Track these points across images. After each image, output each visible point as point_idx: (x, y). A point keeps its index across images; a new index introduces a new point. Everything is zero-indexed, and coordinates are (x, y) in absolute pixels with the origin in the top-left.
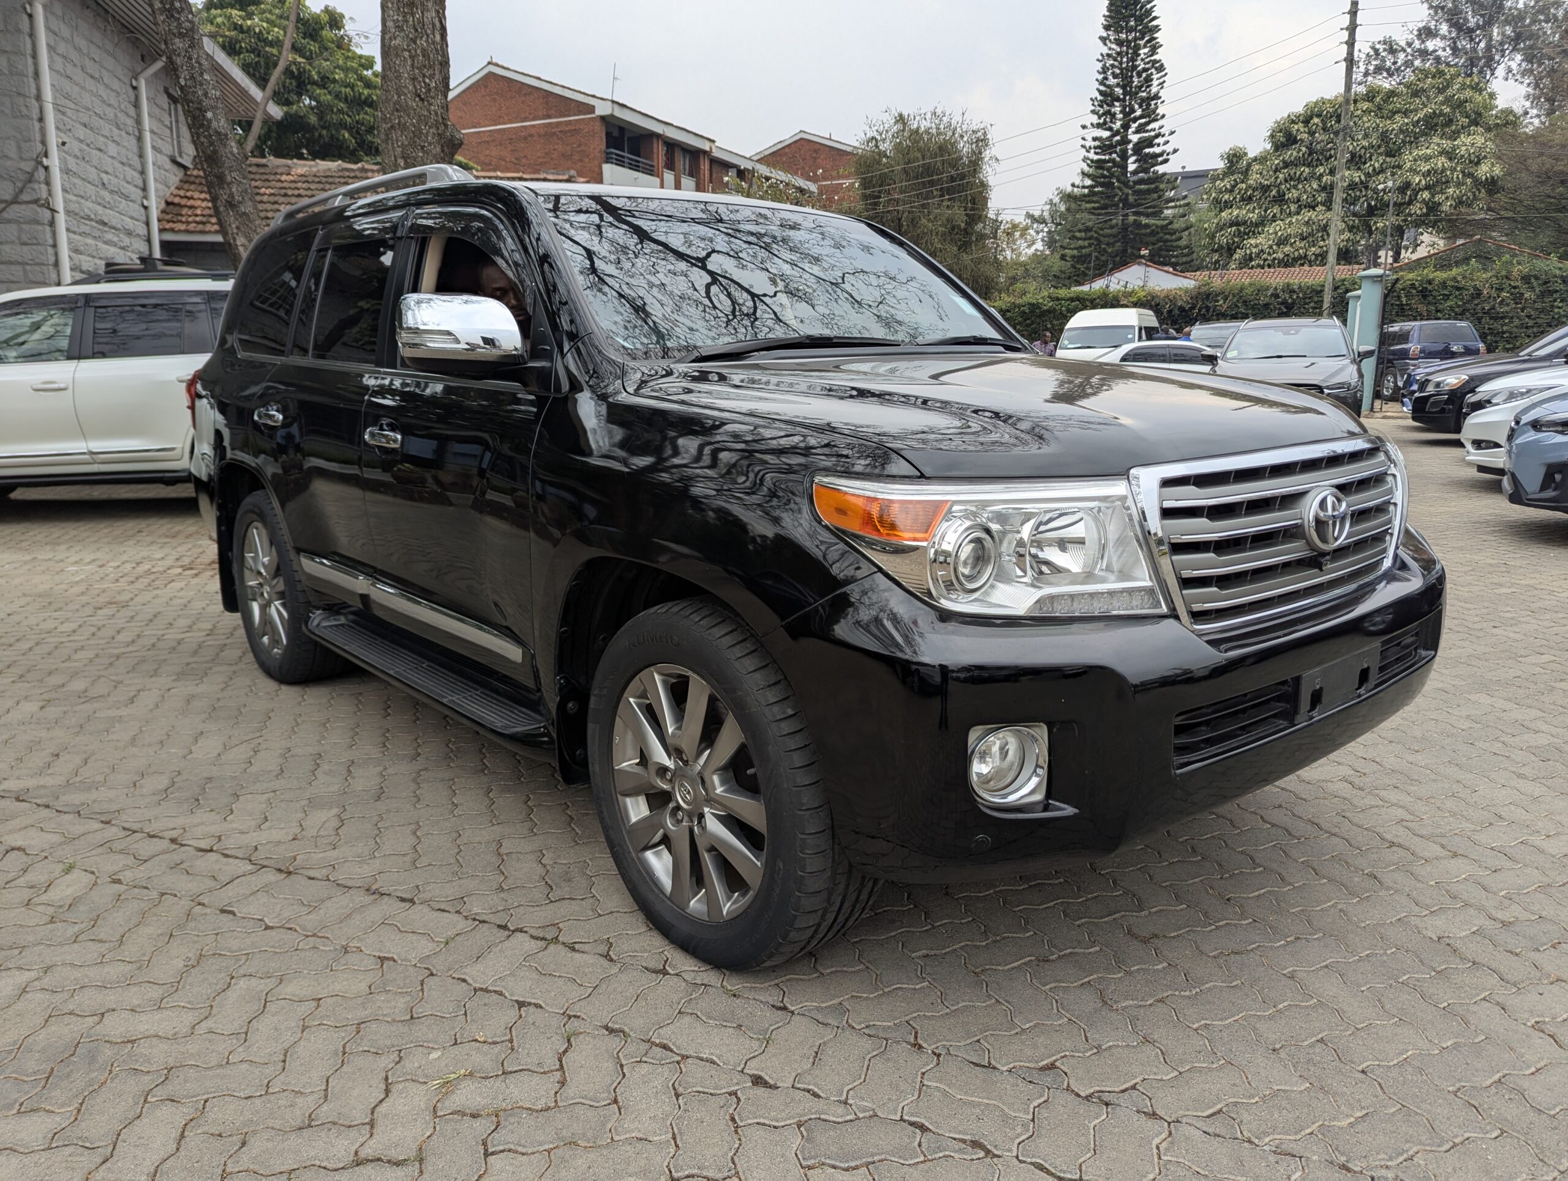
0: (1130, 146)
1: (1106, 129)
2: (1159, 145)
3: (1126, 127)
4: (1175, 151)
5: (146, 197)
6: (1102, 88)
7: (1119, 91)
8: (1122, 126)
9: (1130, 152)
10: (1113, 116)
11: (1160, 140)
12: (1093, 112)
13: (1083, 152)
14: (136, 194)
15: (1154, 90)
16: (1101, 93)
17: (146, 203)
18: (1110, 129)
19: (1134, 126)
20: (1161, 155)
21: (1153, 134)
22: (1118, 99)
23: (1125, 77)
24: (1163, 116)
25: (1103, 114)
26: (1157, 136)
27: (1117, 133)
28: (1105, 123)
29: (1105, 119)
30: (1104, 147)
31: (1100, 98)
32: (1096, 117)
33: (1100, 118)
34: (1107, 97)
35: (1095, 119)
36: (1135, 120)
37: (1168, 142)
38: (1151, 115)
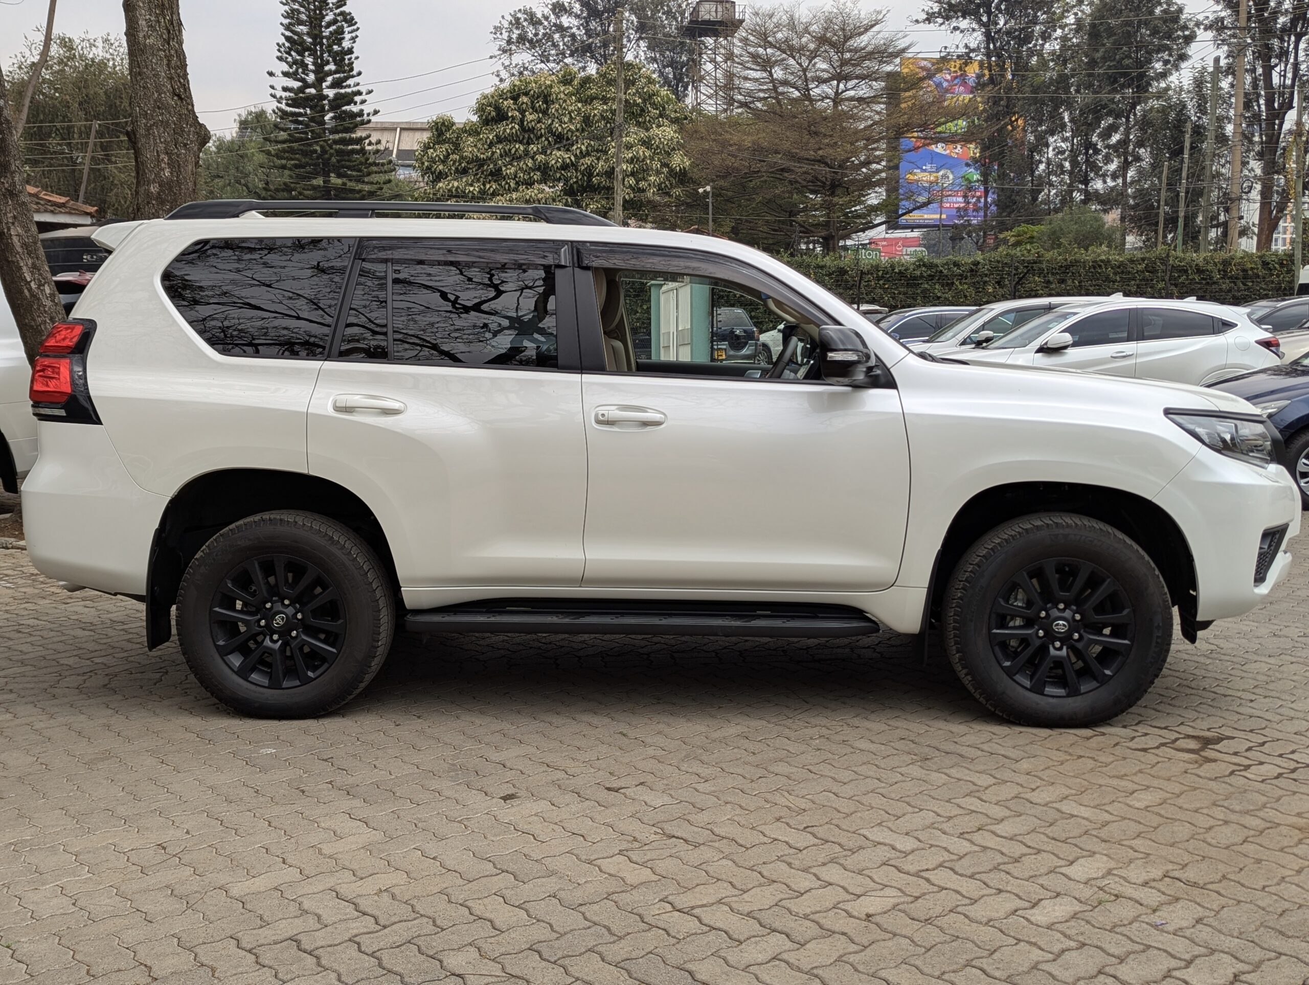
0: (327, 102)
1: (298, 80)
2: (356, 103)
6: (289, 34)
7: (308, 40)
8: (316, 79)
9: (327, 108)
11: (358, 99)
12: (280, 59)
16: (288, 39)
21: (349, 91)
24: (359, 74)
25: (293, 63)
27: (311, 85)
31: (286, 44)
32: (284, 65)
38: (347, 69)
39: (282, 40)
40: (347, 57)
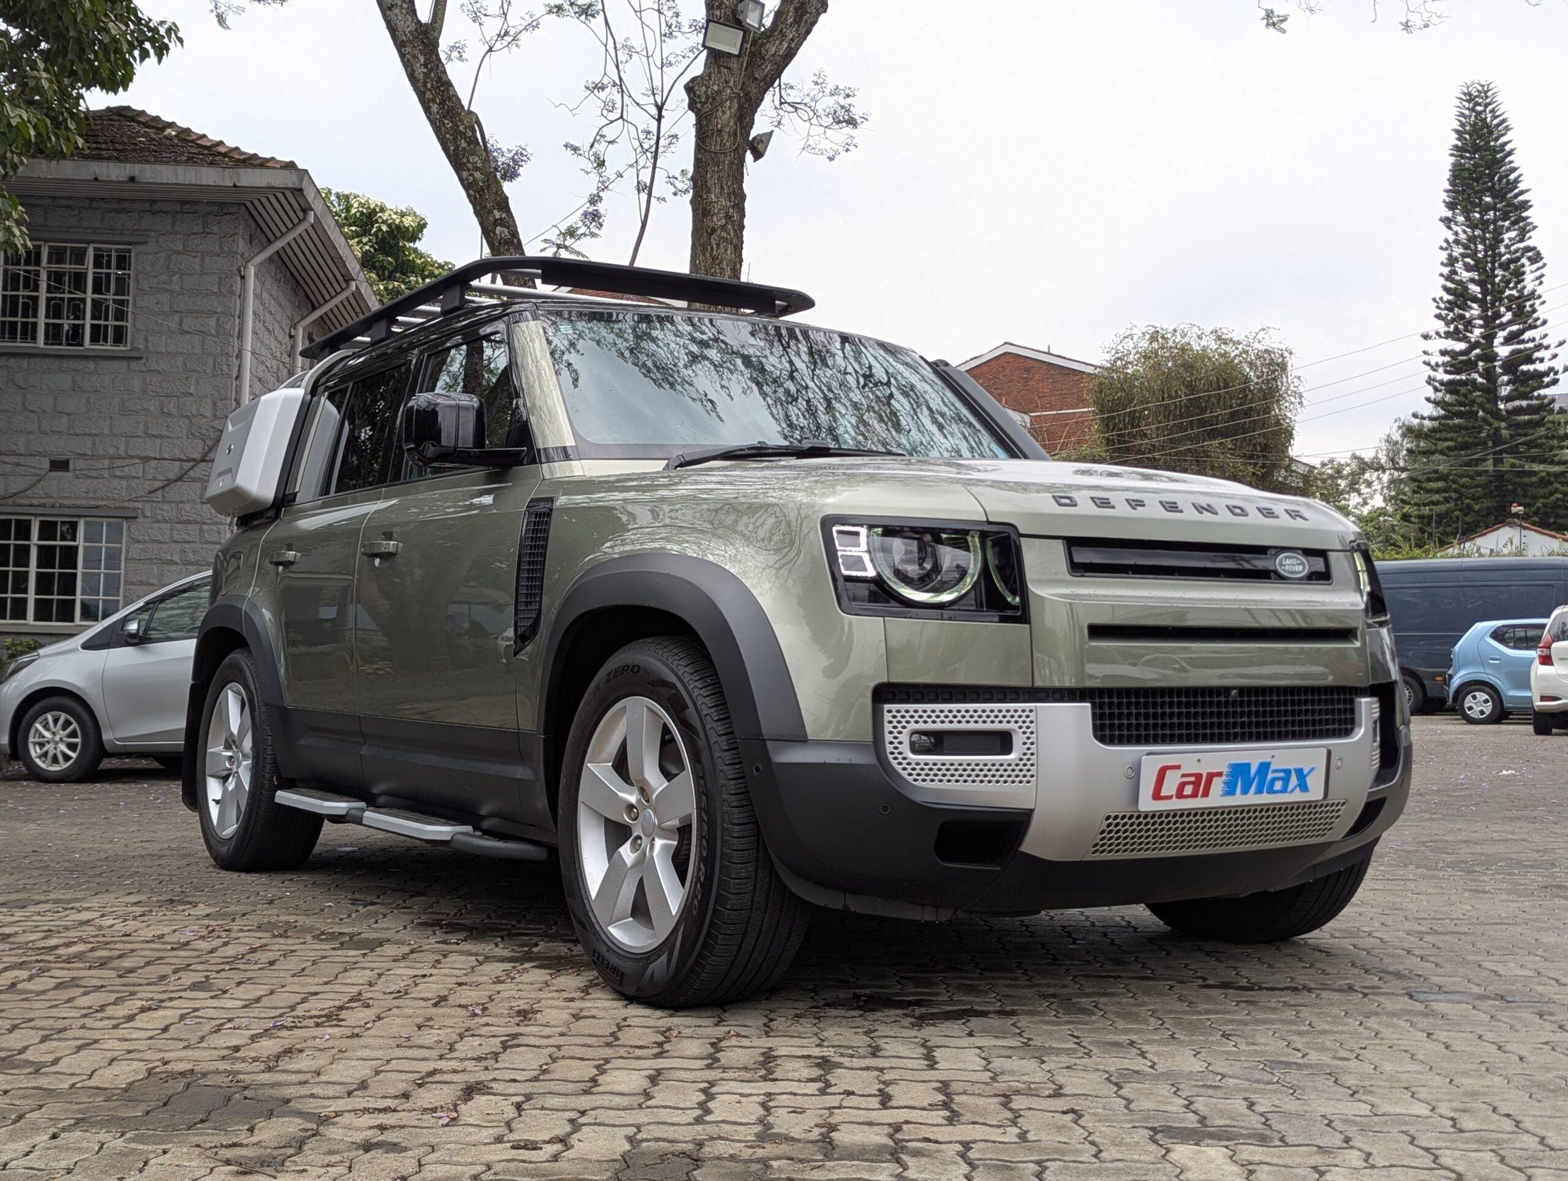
1: (1460, 340)
3: (1489, 336)
6: (1449, 285)
8: (1484, 335)
10: (1469, 321)
11: (1542, 354)
13: (1427, 370)
15: (1528, 286)
16: (1448, 290)
23: (1483, 270)
24: (1540, 321)
25: (1453, 320)
26: (1539, 347)
28: (1457, 332)
29: (1457, 326)
31: (1447, 297)
32: (1442, 323)
33: (1447, 324)
34: (1459, 297)
35: (1441, 326)
37: (1554, 357)
38: (1527, 320)
39: (1442, 293)
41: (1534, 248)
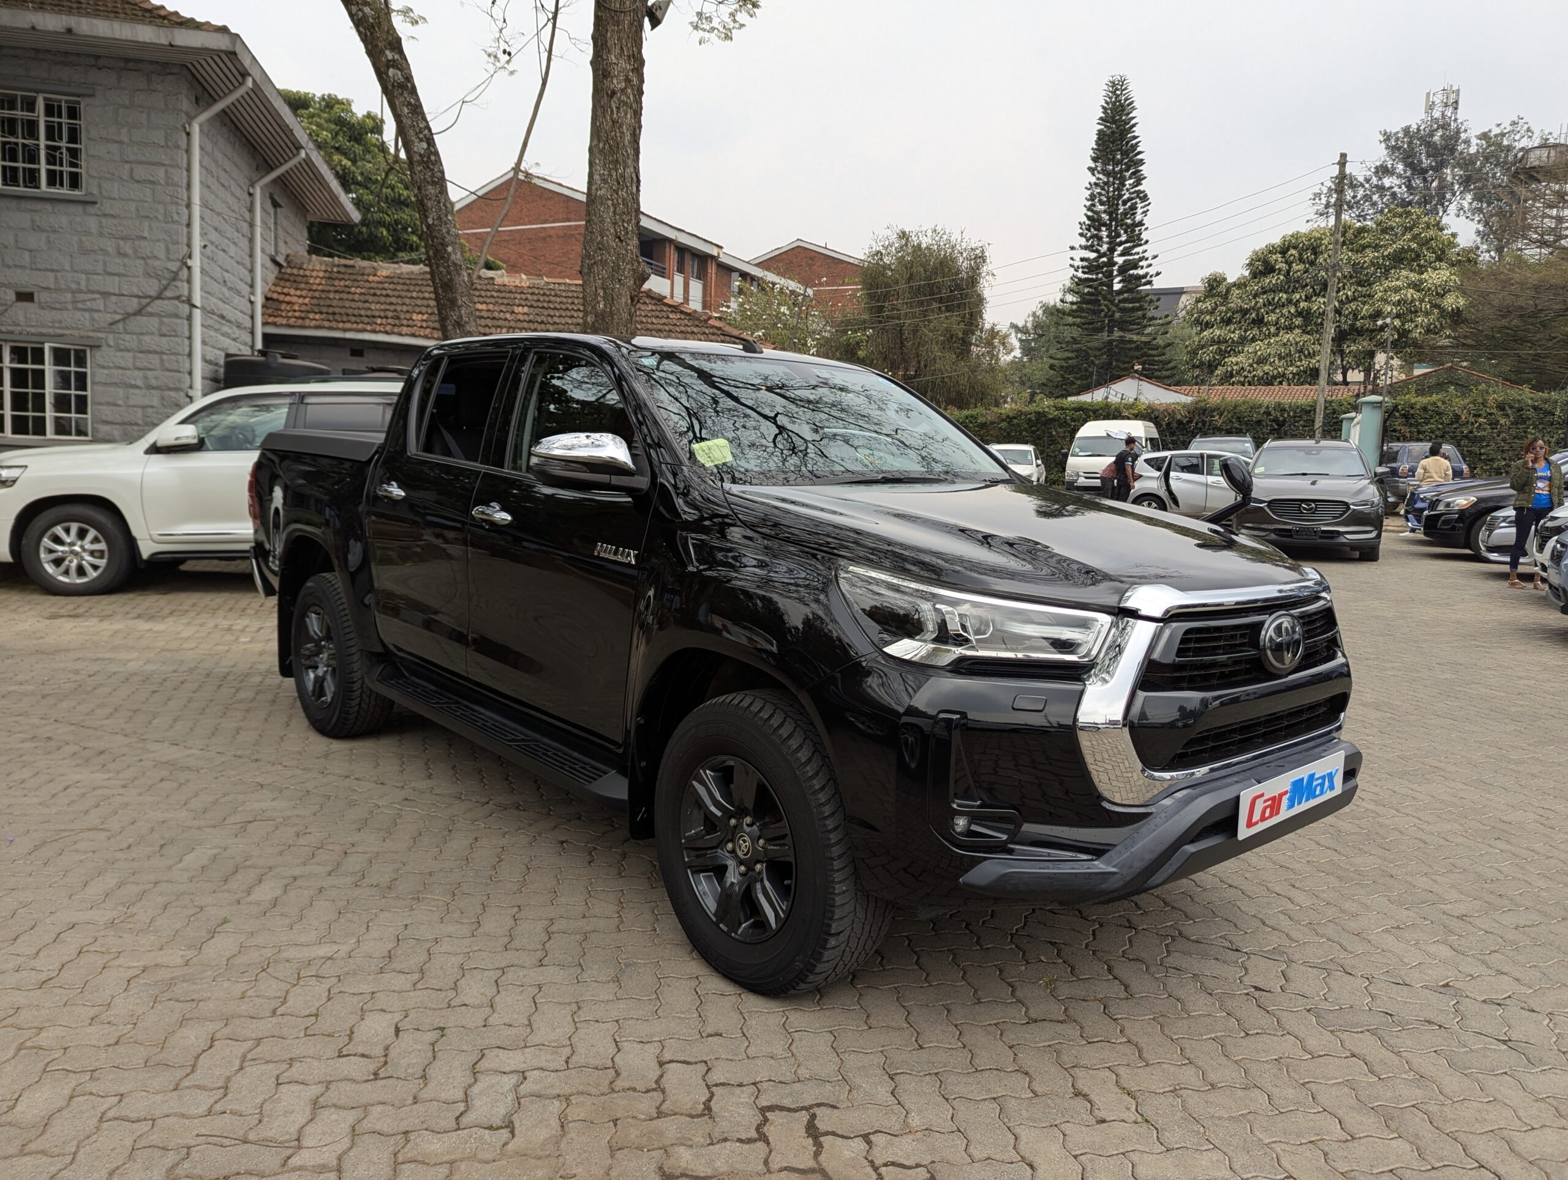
0: (1116, 268)
1: (1093, 251)
2: (1142, 267)
3: (1112, 250)
4: (1158, 274)
5: (253, 293)
6: (1090, 213)
7: (1105, 217)
8: (1109, 249)
9: (1115, 273)
10: (1100, 239)
11: (1143, 263)
12: (1081, 235)
13: (1072, 271)
14: (246, 290)
15: (1138, 218)
16: (1088, 218)
17: (252, 298)
18: (1097, 251)
19: (1120, 249)
20: (1145, 276)
21: (1137, 257)
22: (1105, 225)
23: (1112, 204)
24: (1147, 242)
25: (1091, 237)
26: (1141, 259)
27: (1104, 255)
28: (1092, 246)
29: (1092, 242)
30: (1091, 267)
31: (1087, 222)
32: (1084, 240)
33: (1088, 240)
34: (1094, 222)
35: (1083, 241)
36: (1121, 243)
37: (1150, 265)
38: (1136, 240)
39: (1085, 219)
40: (1137, 229)
41: (1143, 192)
